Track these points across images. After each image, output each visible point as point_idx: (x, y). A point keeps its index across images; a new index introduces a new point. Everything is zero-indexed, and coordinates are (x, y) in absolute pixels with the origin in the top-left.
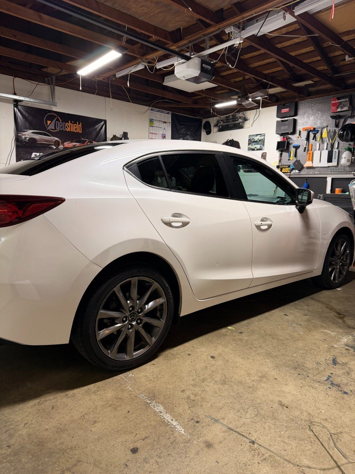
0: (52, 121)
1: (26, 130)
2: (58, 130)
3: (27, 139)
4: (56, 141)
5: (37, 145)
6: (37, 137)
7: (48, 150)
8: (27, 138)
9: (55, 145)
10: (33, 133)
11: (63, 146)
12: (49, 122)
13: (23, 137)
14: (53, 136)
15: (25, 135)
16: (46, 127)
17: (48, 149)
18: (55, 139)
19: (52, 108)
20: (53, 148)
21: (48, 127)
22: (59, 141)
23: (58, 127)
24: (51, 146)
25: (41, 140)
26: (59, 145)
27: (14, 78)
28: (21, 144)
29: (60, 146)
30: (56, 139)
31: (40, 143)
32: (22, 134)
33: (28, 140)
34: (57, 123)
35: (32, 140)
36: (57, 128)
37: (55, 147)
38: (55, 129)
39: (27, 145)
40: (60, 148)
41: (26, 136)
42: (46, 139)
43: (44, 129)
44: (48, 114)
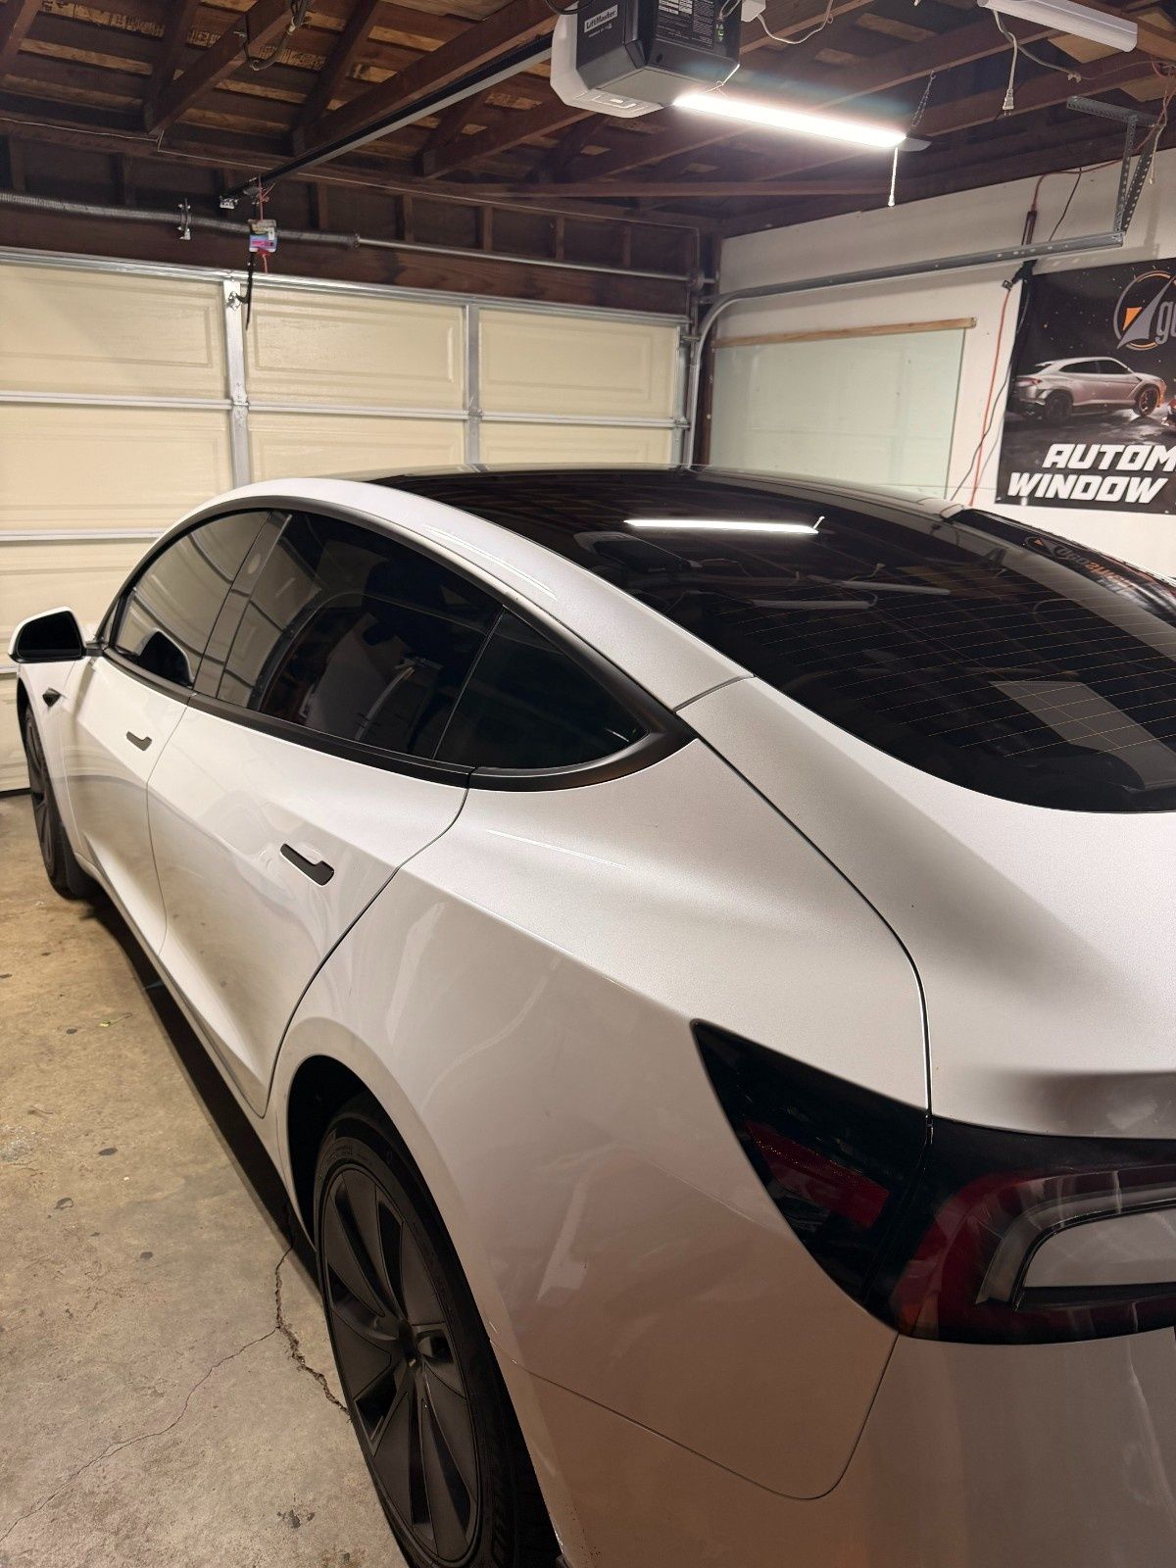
0: (1145, 306)
1: (1043, 364)
2: (1162, 338)
3: (1044, 395)
4: (1147, 386)
5: (1074, 415)
6: (1076, 382)
7: (1109, 429)
8: (1044, 390)
9: (1135, 408)
10: (1065, 369)
11: (1169, 408)
12: (1131, 313)
13: (1033, 389)
14: (1135, 371)
15: (1039, 381)
16: (1119, 336)
17: (1106, 425)
18: (1141, 380)
19: (1157, 250)
20: (1126, 419)
21: (1123, 333)
22: (1158, 384)
23: (1163, 328)
24: (1121, 411)
25: (1087, 392)
26: (1152, 403)
27: (1040, 181)
28: (1021, 419)
29: (1156, 410)
30: (1148, 378)
31: (1081, 407)
32: (1031, 379)
33: (1046, 400)
34: (1166, 308)
35: (1061, 396)
36: (1159, 332)
37: (1134, 416)
38: (1151, 339)
39: (1040, 418)
40: (1155, 418)
41: (1041, 386)
42: (1107, 384)
43: (1109, 343)
44: (1136, 280)
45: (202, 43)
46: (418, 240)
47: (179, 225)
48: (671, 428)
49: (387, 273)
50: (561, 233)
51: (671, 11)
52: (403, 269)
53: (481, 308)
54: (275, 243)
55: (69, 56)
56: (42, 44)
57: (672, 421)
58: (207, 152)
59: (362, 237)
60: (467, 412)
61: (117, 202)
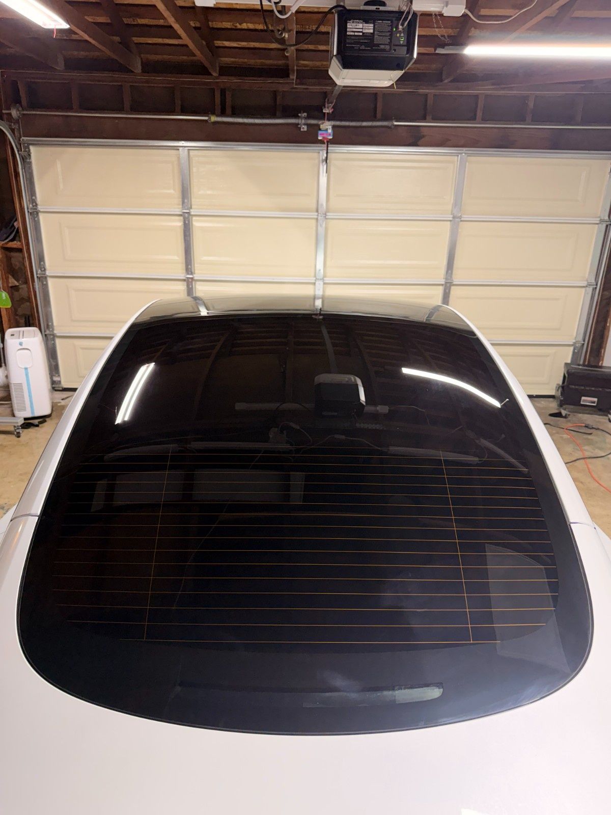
45: (308, 30)
46: (435, 119)
47: (299, 124)
48: (597, 224)
49: (414, 139)
50: (531, 105)
51: (356, 34)
52: (424, 136)
53: (468, 156)
54: (332, 134)
55: (252, 46)
56: (240, 43)
57: (599, 219)
58: (319, 84)
59: (397, 121)
60: (452, 216)
61: (274, 116)
